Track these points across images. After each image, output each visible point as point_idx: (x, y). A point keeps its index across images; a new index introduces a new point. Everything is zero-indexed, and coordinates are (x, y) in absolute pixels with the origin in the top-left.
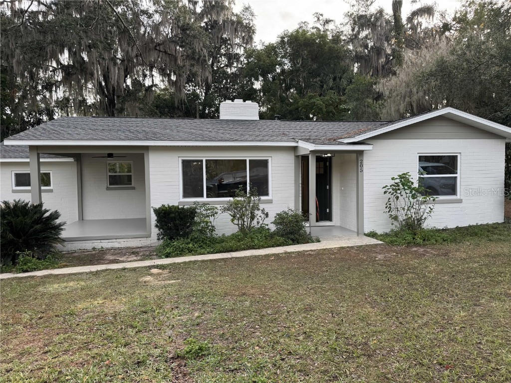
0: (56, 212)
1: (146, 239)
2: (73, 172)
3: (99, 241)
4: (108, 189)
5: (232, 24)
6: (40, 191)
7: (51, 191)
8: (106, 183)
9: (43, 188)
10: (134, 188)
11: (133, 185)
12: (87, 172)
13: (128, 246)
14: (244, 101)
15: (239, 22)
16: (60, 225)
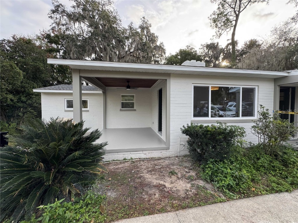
0: (97, 131)
1: (165, 151)
2: (101, 99)
3: (129, 153)
4: (121, 110)
5: (158, 47)
6: (81, 111)
7: (88, 111)
8: (119, 106)
9: (83, 109)
10: (135, 110)
11: (135, 108)
12: (108, 100)
13: (152, 157)
14: (196, 61)
15: (160, 47)
16: (101, 146)
